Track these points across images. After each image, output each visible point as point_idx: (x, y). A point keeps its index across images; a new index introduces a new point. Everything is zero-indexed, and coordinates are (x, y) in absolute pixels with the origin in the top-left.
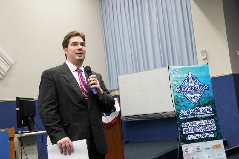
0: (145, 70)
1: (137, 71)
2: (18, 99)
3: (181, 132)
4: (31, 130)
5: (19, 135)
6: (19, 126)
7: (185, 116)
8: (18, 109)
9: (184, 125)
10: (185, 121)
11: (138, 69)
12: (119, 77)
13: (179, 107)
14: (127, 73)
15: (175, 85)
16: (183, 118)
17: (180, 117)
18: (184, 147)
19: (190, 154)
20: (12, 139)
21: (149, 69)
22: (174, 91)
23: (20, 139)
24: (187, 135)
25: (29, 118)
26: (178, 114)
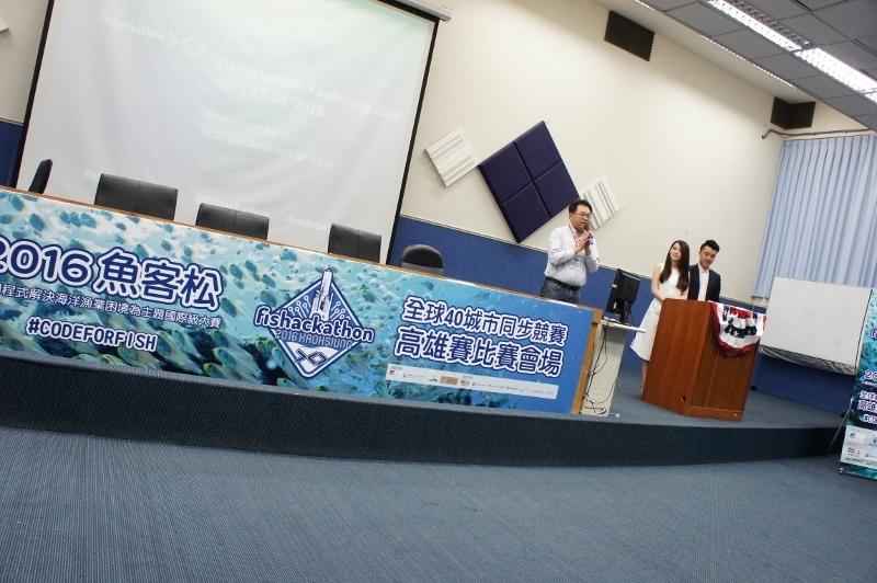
0: (825, 280)
1: (810, 279)
2: (620, 271)
3: (855, 404)
4: (622, 321)
5: (604, 322)
6: (609, 310)
7: (871, 381)
8: (615, 286)
9: (865, 395)
10: (868, 389)
11: (813, 276)
12: (776, 279)
13: (865, 363)
14: (793, 277)
15: (872, 324)
16: (866, 383)
17: (861, 379)
18: (850, 429)
19: (856, 445)
20: (595, 324)
21: (833, 281)
22: (867, 334)
23: (605, 328)
24: (862, 413)
25: (626, 303)
26: (860, 374)
